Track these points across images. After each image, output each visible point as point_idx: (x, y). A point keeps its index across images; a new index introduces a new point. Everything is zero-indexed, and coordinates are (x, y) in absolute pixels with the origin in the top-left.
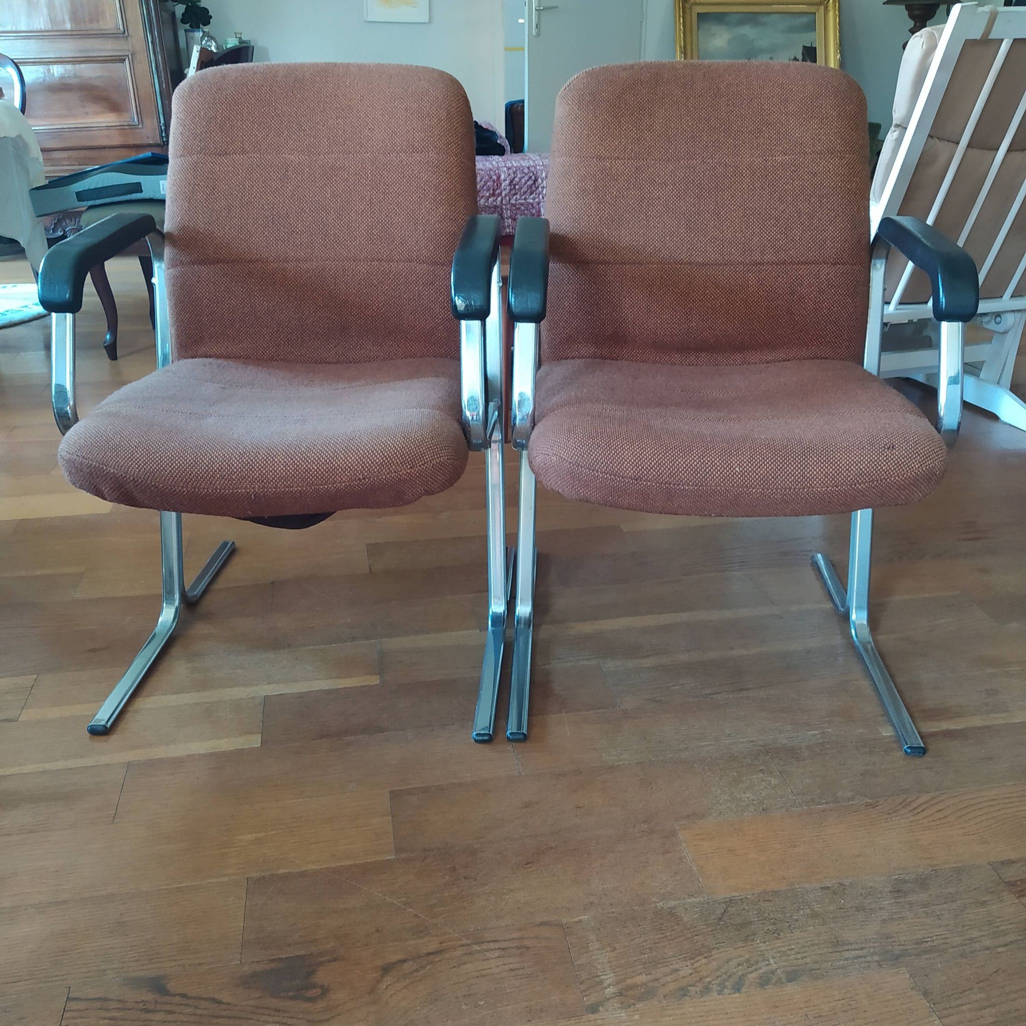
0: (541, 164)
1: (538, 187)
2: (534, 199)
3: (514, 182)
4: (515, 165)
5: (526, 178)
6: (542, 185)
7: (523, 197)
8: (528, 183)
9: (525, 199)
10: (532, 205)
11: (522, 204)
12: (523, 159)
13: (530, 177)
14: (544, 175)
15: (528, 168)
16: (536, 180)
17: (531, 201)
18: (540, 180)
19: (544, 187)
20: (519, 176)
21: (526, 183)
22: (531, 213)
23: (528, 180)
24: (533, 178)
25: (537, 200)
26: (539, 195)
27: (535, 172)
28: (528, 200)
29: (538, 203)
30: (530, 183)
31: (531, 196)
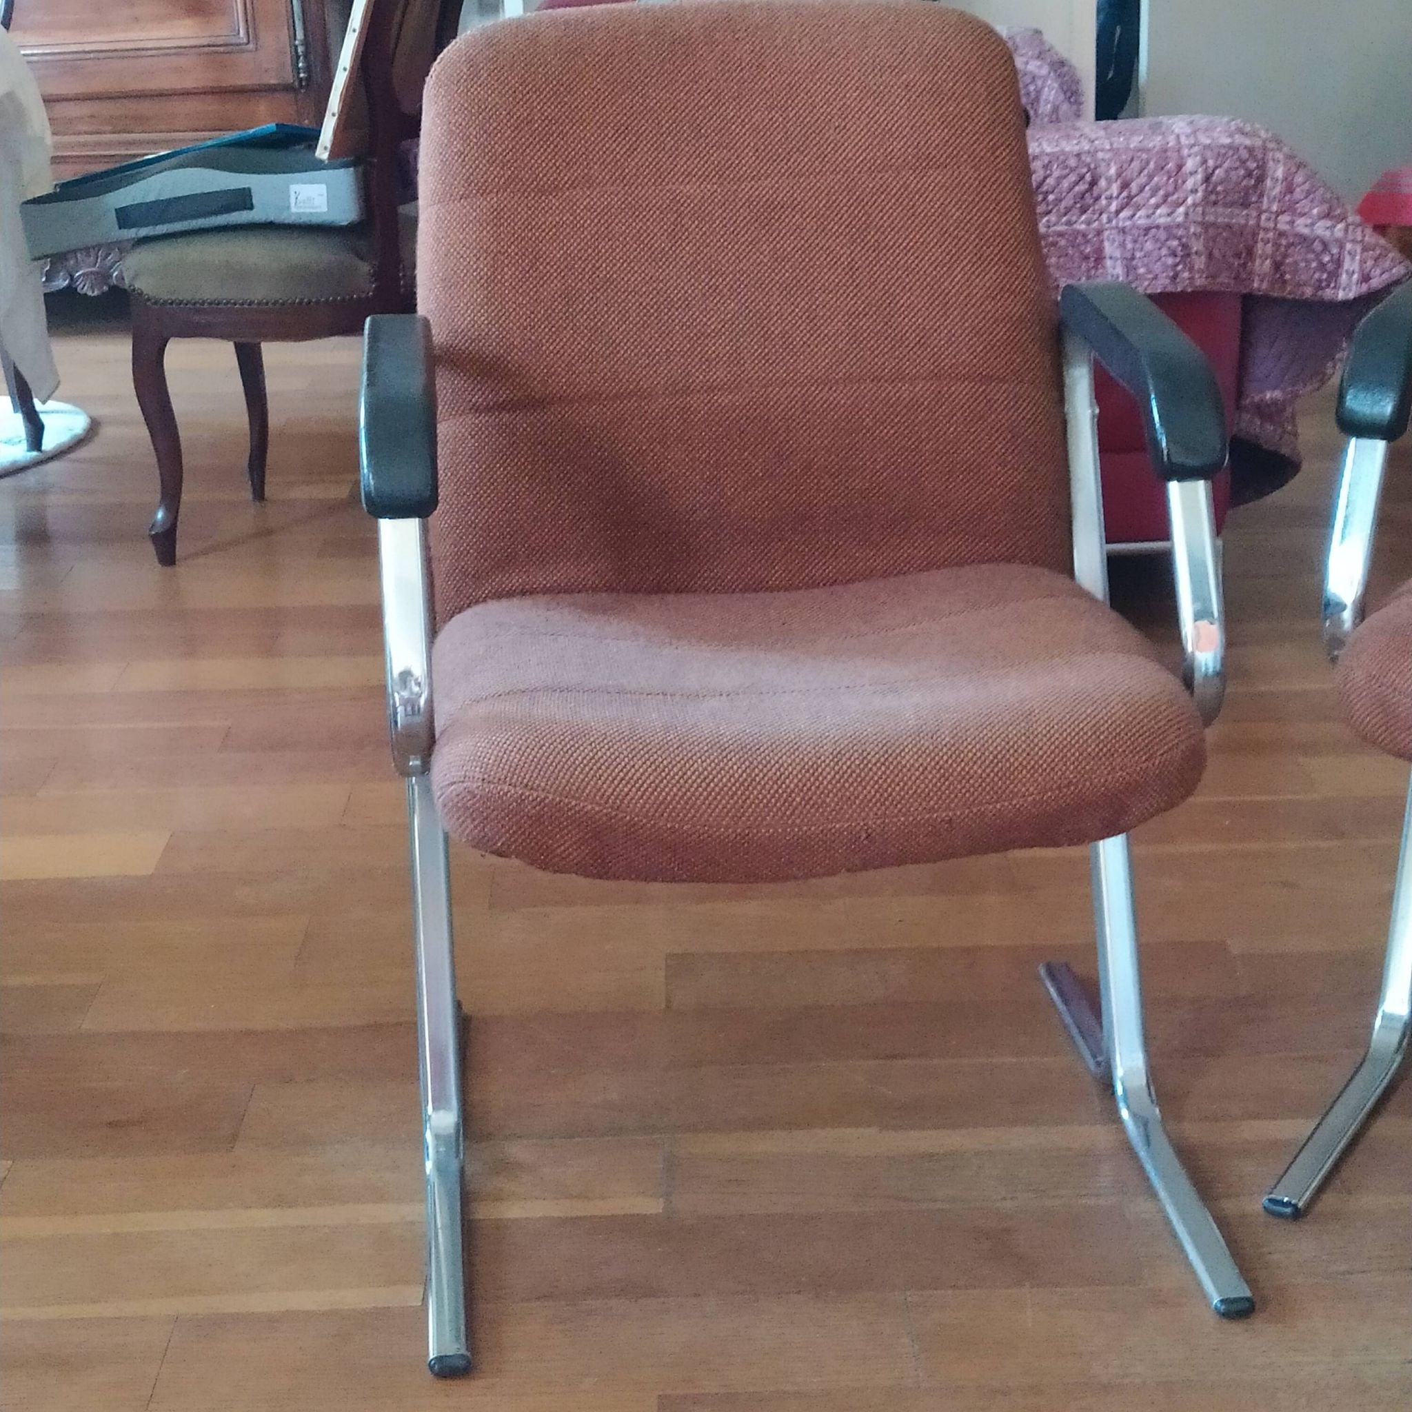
0: (1108, 147)
1: (1098, 198)
2: (1089, 223)
3: (1045, 188)
4: (1048, 150)
5: (1073, 178)
6: (1108, 193)
7: (1064, 219)
8: (1077, 188)
9: (1069, 223)
10: (1084, 235)
11: (1061, 235)
12: (1068, 137)
13: (1082, 177)
14: (1113, 171)
15: (1078, 155)
16: (1093, 183)
17: (1083, 227)
18: (1103, 183)
19: (1111, 197)
20: (1056, 174)
21: (1071, 189)
22: (1081, 253)
23: (1077, 183)
24: (1088, 177)
25: (1095, 225)
26: (1101, 214)
27: (1092, 166)
28: (1075, 226)
29: (1099, 233)
30: (1082, 187)
31: (1084, 217)
